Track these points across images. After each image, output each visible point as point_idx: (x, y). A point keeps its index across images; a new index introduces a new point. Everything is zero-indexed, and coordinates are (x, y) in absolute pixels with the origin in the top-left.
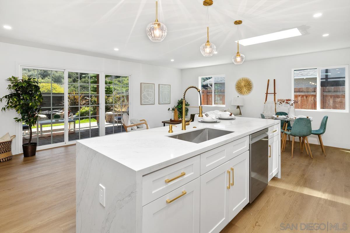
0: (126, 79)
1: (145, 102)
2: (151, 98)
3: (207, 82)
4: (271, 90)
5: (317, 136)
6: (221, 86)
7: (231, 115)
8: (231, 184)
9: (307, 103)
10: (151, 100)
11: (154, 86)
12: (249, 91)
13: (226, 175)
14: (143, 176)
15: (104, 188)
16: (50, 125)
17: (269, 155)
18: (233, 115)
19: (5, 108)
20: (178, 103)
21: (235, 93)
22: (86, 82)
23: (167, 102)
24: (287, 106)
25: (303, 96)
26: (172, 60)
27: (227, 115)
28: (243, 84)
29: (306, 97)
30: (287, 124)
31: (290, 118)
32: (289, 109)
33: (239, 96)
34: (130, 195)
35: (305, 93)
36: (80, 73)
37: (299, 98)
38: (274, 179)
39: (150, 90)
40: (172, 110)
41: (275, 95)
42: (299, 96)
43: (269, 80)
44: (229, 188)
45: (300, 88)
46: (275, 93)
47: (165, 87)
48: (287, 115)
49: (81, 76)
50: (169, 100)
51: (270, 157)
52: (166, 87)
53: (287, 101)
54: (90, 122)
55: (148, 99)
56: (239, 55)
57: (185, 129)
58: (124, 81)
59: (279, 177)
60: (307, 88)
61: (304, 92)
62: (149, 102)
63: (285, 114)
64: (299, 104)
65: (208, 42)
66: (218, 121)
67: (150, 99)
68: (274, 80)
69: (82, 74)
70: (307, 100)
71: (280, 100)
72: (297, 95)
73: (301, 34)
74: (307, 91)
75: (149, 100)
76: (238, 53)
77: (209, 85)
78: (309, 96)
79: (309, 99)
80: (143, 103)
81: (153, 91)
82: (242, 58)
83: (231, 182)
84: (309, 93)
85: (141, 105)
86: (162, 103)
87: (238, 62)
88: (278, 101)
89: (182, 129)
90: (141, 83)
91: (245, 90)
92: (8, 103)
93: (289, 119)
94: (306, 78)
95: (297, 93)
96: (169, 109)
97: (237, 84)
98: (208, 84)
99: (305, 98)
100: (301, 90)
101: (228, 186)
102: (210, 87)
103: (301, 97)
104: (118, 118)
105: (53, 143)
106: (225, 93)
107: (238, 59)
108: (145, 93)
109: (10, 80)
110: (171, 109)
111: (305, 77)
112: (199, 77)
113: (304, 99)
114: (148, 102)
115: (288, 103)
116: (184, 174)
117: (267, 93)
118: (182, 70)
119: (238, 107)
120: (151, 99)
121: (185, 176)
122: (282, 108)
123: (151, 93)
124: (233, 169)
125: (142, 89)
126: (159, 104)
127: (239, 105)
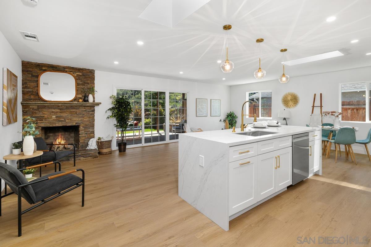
0: (173, 95)
2: (205, 111)
3: (254, 96)
4: (318, 103)
5: (364, 145)
6: (267, 100)
7: (277, 123)
8: (278, 167)
9: (358, 116)
10: (205, 113)
11: (206, 101)
12: (295, 105)
13: (274, 159)
14: (230, 147)
15: (203, 157)
16: (138, 131)
17: (310, 154)
18: (279, 123)
19: (109, 117)
20: (227, 116)
21: (282, 106)
22: (139, 98)
23: (217, 115)
24: (332, 118)
25: (353, 109)
26: (224, 79)
27: (274, 123)
28: (289, 98)
29: (357, 110)
30: (332, 133)
31: (335, 127)
32: (334, 121)
33: (285, 109)
34: (222, 156)
35: (356, 106)
36: (135, 90)
37: (349, 111)
38: (316, 175)
39: (204, 104)
40: (224, 121)
41: (321, 108)
42: (349, 109)
43: (315, 94)
44: (276, 168)
45: (350, 102)
46: (321, 106)
48: (333, 125)
49: (135, 93)
50: (219, 113)
51: (311, 155)
52: (217, 101)
53: (332, 113)
54: (152, 131)
55: (202, 112)
56: (285, 76)
57: (243, 131)
58: (171, 97)
59: (320, 174)
60: (358, 101)
61: (354, 105)
62: (203, 115)
63: (331, 125)
64: (349, 117)
65: (260, 69)
66: (267, 127)
68: (321, 94)
69: (136, 91)
70: (358, 113)
71: (325, 112)
72: (347, 108)
73: (343, 55)
74: (358, 104)
75: (203, 113)
76: (284, 74)
77: (254, 100)
78: (360, 109)
79: (360, 112)
80: (198, 115)
81: (206, 105)
82: (287, 78)
83: (278, 165)
84: (360, 106)
85: (196, 116)
86: (214, 115)
87: (283, 82)
88: (323, 113)
89: (241, 131)
90: (196, 98)
91: (291, 103)
92: (113, 114)
93: (333, 129)
94: (360, 91)
95: (347, 106)
96: (221, 120)
97: (284, 98)
98: (254, 98)
99: (355, 110)
100: (351, 103)
101: (276, 166)
102: (256, 101)
103: (352, 110)
104: (176, 128)
105: (135, 144)
106: (271, 106)
107: (284, 79)
108: (199, 107)
109: (111, 98)
110: (222, 120)
111: (358, 90)
112: (247, 93)
113: (354, 112)
115: (333, 115)
116: (248, 152)
117: (313, 107)
118: (230, 87)
119: (285, 119)
121: (249, 153)
122: (328, 119)
123: (205, 107)
124: (279, 157)
125: (198, 104)
126: (211, 116)
127: (285, 117)
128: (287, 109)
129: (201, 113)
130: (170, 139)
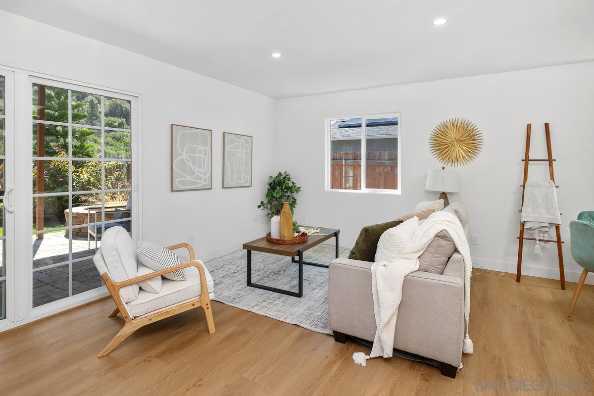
1: (183, 183)
2: (203, 171)
4: (538, 150)
10: (204, 177)
11: (209, 135)
12: (469, 154)
20: (270, 184)
21: (431, 159)
23: (243, 182)
28: (453, 135)
39: (200, 147)
41: (551, 165)
43: (529, 126)
46: (550, 160)
47: (239, 142)
50: (248, 177)
52: (241, 141)
55: (192, 173)
62: (197, 183)
67: (199, 174)
68: (547, 125)
75: (197, 178)
80: (177, 185)
81: (209, 150)
85: (172, 191)
86: (232, 184)
90: (172, 125)
91: (459, 150)
97: (437, 135)
108: (184, 156)
112: (326, 120)
114: (192, 183)
117: (527, 160)
118: (279, 101)
119: (444, 195)
120: (201, 173)
123: (203, 156)
125: (177, 144)
126: (223, 187)
127: (445, 191)
128: (448, 167)
129: (190, 178)
130: (36, 304)
